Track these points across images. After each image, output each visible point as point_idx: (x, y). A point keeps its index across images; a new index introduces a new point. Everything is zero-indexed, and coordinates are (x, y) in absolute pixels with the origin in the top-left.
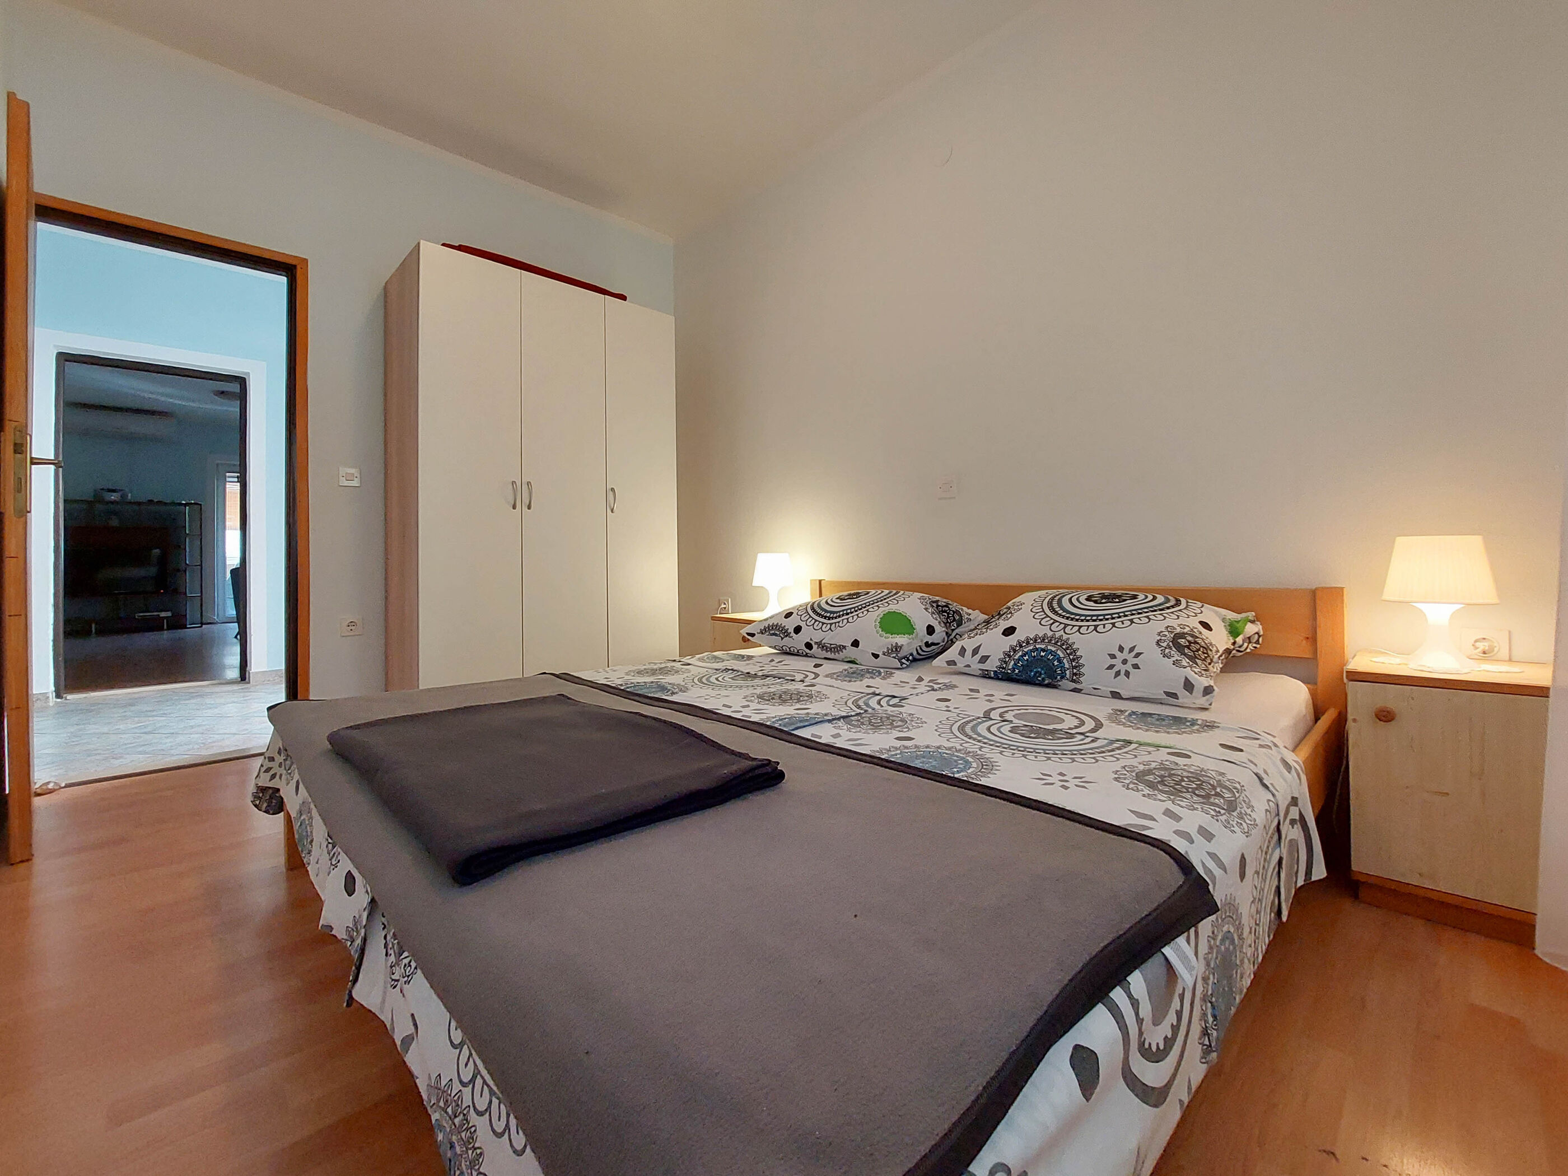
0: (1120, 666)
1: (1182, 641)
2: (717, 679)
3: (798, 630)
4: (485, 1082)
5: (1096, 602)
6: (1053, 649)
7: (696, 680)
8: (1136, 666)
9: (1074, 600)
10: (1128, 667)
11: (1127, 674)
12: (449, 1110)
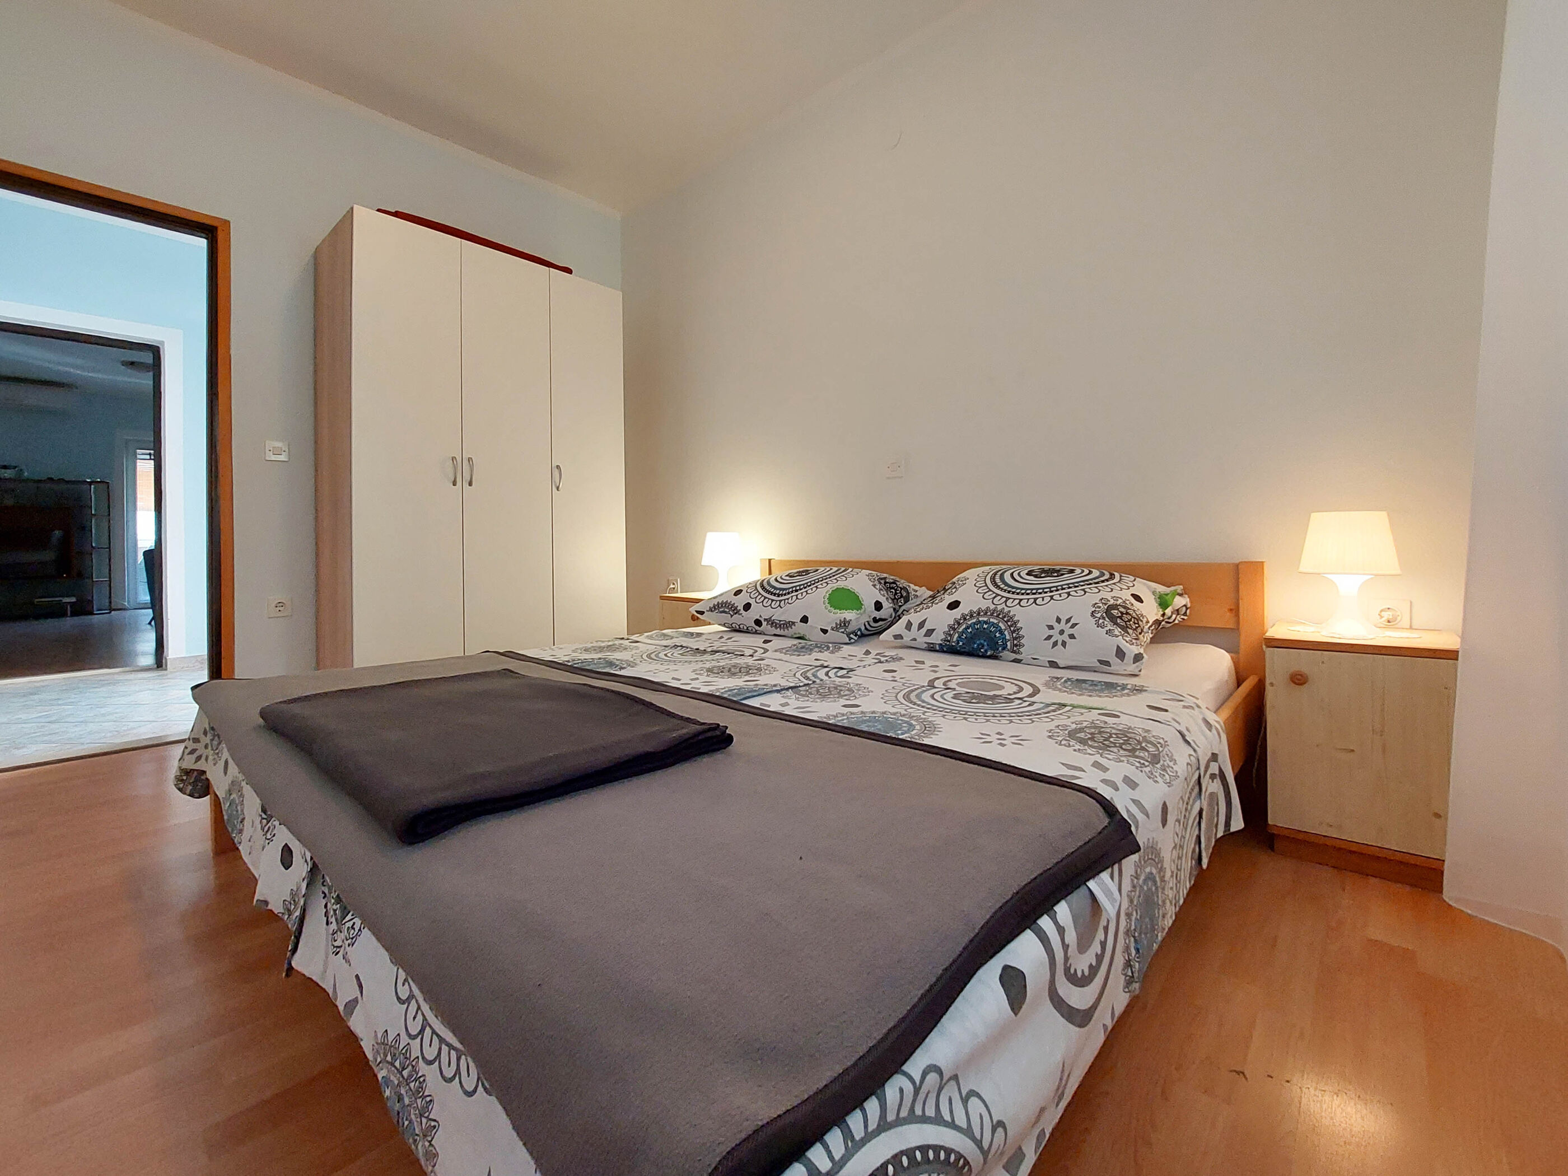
0: (1057, 637)
1: (1115, 612)
2: (666, 655)
3: (747, 607)
4: (434, 1032)
5: (1036, 576)
6: (996, 621)
7: (644, 657)
8: (1072, 636)
9: (1015, 575)
10: (1065, 637)
11: (1064, 644)
12: (397, 1064)
